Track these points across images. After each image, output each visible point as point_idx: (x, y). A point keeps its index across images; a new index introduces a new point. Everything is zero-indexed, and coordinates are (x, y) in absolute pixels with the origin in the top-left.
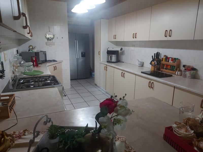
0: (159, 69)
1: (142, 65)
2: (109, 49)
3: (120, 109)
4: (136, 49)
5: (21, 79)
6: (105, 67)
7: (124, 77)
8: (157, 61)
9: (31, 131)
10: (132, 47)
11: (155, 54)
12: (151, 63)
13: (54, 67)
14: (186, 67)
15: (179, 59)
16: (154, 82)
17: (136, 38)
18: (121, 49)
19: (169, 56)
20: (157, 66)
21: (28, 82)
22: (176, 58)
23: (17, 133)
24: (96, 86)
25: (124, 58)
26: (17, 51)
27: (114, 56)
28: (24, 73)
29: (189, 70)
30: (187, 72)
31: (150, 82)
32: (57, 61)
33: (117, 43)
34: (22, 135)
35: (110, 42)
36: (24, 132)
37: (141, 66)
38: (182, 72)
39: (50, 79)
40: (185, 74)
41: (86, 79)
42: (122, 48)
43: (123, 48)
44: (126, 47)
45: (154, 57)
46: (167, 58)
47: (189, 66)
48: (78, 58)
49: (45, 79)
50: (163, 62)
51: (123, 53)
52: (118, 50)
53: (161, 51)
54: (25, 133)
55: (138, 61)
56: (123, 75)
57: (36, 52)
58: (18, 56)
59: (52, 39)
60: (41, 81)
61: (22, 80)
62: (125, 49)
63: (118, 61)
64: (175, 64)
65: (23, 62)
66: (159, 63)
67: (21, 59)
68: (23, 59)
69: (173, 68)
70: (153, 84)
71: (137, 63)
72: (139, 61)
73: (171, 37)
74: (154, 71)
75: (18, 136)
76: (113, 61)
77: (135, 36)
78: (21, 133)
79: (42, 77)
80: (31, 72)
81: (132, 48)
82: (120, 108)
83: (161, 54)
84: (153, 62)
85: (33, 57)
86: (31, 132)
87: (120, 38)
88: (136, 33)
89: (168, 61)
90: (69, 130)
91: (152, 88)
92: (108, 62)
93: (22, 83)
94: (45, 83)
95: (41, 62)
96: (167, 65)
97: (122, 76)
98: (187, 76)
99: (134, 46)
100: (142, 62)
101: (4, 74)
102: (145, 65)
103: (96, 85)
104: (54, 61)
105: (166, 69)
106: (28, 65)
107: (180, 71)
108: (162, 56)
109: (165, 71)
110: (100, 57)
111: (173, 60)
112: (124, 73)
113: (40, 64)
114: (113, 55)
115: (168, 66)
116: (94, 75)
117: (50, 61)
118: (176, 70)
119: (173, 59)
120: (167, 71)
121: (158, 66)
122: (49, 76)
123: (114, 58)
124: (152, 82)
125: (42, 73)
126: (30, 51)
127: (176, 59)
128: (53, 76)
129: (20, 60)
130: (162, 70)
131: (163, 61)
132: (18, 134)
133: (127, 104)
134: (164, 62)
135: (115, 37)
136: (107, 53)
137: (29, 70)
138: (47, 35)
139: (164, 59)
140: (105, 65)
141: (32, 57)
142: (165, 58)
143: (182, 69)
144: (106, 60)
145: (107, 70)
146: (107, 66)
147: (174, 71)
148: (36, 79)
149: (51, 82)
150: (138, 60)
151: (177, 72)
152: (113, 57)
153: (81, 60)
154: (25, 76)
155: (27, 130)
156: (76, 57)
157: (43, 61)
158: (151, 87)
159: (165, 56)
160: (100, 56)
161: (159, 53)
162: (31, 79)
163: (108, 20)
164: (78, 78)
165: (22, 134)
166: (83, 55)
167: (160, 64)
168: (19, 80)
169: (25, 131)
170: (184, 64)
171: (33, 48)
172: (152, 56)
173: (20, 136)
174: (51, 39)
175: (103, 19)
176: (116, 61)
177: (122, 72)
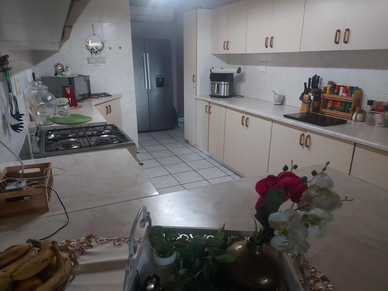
0: (317, 109)
1: (281, 102)
2: (214, 71)
3: (317, 194)
4: (271, 70)
5: (50, 131)
6: (207, 106)
7: (247, 126)
8: (315, 92)
9: (101, 238)
10: (261, 65)
11: (310, 79)
12: (302, 98)
13: (106, 107)
14: (374, 105)
15: (360, 89)
16: (312, 135)
17: (271, 47)
18: (239, 71)
19: (338, 84)
20: (314, 103)
21: (66, 137)
22: (352, 87)
23: (74, 243)
24: (188, 145)
25: (243, 88)
26: (33, 74)
27: (225, 84)
28: (54, 120)
29: (380, 111)
30: (376, 114)
31: (303, 135)
32: (111, 96)
33: (229, 59)
34: (84, 247)
35: (215, 55)
36: (89, 240)
37: (279, 104)
38: (367, 115)
39: (107, 131)
40: (373, 118)
41: (166, 131)
42: (240, 68)
43: (242, 67)
44: (248, 66)
45: (307, 85)
46: (334, 88)
47: (381, 103)
48: (150, 88)
49: (98, 132)
50: (325, 95)
51: (241, 78)
52: (232, 72)
53: (321, 72)
54: (90, 242)
55: (273, 94)
56: (245, 123)
57: (69, 77)
58: (40, 86)
59: (101, 50)
60: (93, 135)
61: (51, 134)
62: (247, 69)
63: (232, 94)
64: (351, 99)
65: (50, 97)
66: (318, 98)
67: (47, 92)
68: (51, 91)
69: (346, 107)
70: (310, 139)
71: (271, 99)
72: (276, 94)
73: (348, 44)
74: (308, 113)
75: (79, 250)
76: (222, 95)
77: (269, 42)
78: (83, 243)
79: (91, 127)
80: (65, 117)
81: (262, 68)
82: (317, 192)
83: (322, 79)
84: (306, 96)
85: (67, 87)
86: (102, 240)
87: (236, 48)
88: (272, 37)
89: (338, 93)
90: (185, 235)
91: (307, 146)
92: (212, 96)
93: (53, 140)
94: (101, 140)
95: (81, 97)
96: (334, 101)
97: (243, 124)
98: (377, 123)
99: (266, 63)
100: (282, 96)
101: (22, 122)
102: (287, 102)
103: (187, 142)
104: (106, 95)
105: (331, 109)
106: (60, 104)
107: (361, 111)
108: (324, 84)
109: (328, 112)
110: (196, 87)
111: (347, 90)
112: (248, 118)
113: (79, 101)
114: (223, 83)
115: (337, 104)
116: (183, 123)
117: (98, 96)
118: (354, 110)
119: (348, 88)
120: (334, 112)
121: (316, 104)
122: (105, 126)
123: (224, 88)
124: (306, 134)
125: (88, 120)
126: (58, 76)
127: (354, 89)
128: (112, 125)
129: (45, 92)
130: (323, 110)
131: (326, 93)
132: (77, 245)
133: (331, 183)
134: (327, 95)
135: (226, 45)
136: (211, 78)
137: (61, 113)
138: (90, 41)
139: (328, 88)
140: (205, 102)
141: (64, 88)
142: (332, 87)
143: (366, 107)
144: (208, 92)
145: (211, 112)
146: (210, 105)
147: (348, 112)
148: (79, 132)
149: (112, 138)
150: (273, 91)
151: (355, 114)
152: (223, 86)
153: (156, 92)
154: (55, 125)
155: (94, 235)
156: (147, 88)
157: (83, 95)
158: (305, 144)
159: (331, 83)
160: (196, 84)
161: (319, 77)
162: (69, 131)
163: (210, 10)
164: (151, 130)
165: (85, 244)
166: (160, 83)
167: (320, 99)
168: (48, 134)
169: (89, 238)
170: (369, 99)
171: (63, 69)
172: (305, 84)
173: (83, 249)
174: (97, 50)
175: (201, 8)
176: (228, 95)
177: (244, 117)
